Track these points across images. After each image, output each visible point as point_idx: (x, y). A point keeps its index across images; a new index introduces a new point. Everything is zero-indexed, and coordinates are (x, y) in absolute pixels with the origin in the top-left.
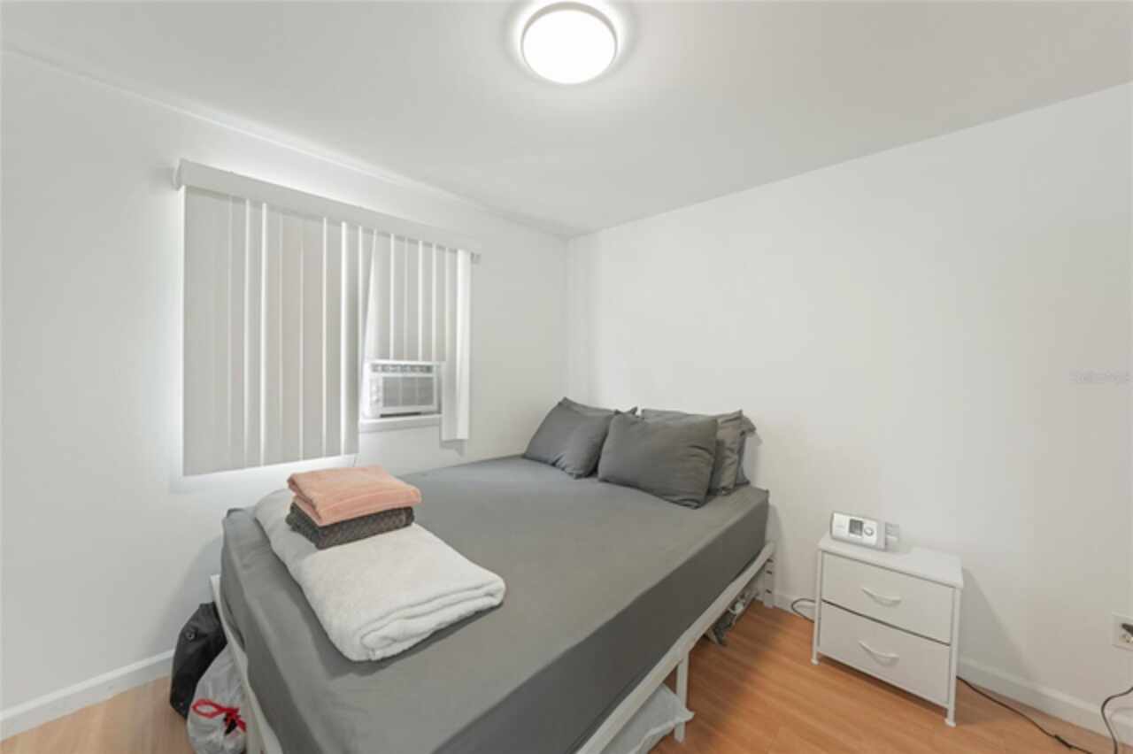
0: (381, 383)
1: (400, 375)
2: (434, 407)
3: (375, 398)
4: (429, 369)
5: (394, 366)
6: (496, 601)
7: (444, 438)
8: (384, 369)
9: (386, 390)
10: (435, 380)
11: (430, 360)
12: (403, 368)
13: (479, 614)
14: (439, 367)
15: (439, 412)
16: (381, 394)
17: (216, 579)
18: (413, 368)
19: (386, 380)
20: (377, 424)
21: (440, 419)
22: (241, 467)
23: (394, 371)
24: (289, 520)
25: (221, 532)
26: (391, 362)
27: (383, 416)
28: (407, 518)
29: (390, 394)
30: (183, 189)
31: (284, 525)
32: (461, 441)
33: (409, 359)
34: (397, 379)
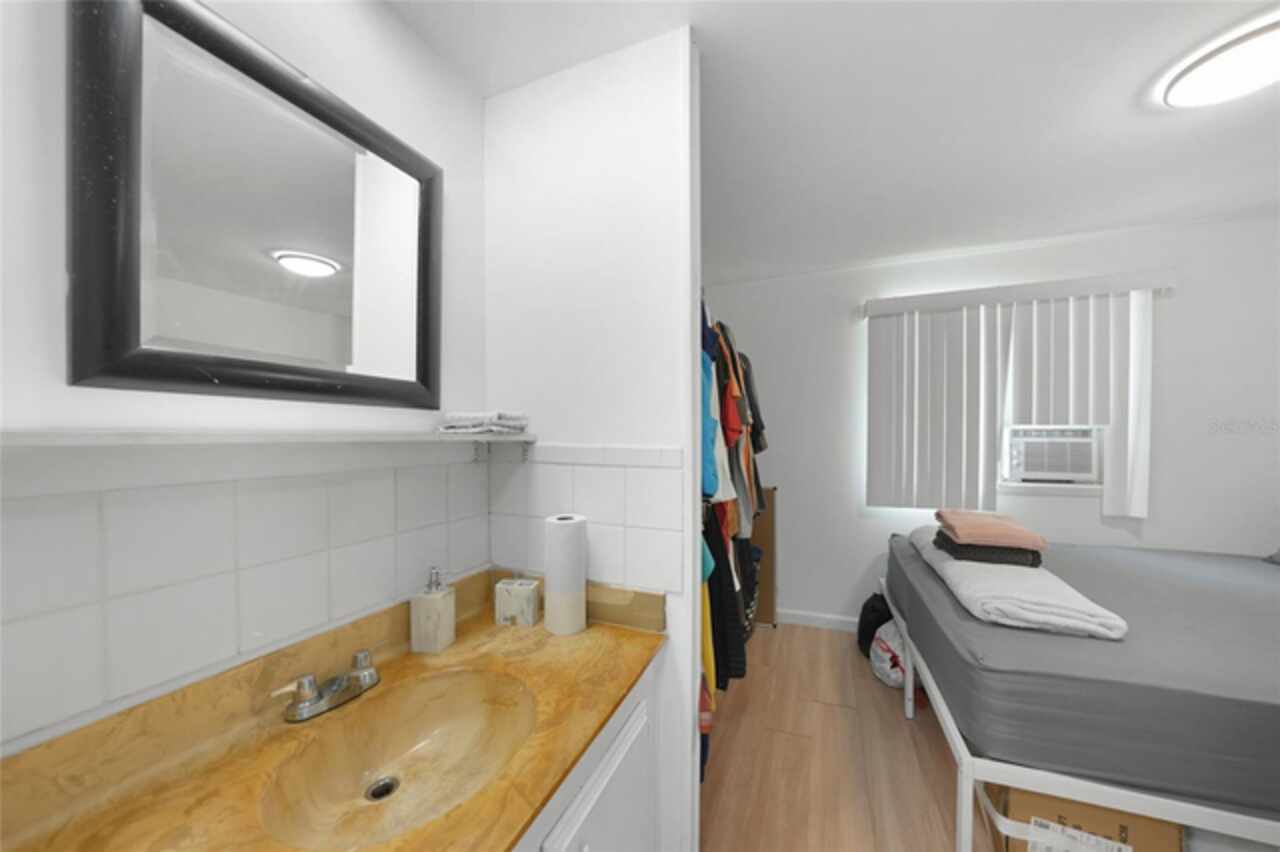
0: (1022, 448)
1: (1046, 440)
2: (1093, 476)
3: (1015, 462)
4: (1086, 433)
5: (1037, 431)
6: (1113, 635)
7: (1107, 511)
8: (1026, 433)
9: (1027, 455)
10: (1095, 447)
11: (1086, 423)
12: (1050, 433)
13: (1092, 636)
14: (1099, 430)
15: (1100, 482)
16: (1022, 458)
17: (883, 581)
18: (1063, 433)
19: (1028, 445)
20: (1017, 488)
21: (1102, 491)
22: (899, 505)
23: (1039, 436)
24: (936, 542)
25: (886, 550)
26: (1034, 426)
27: (1024, 481)
28: (1034, 560)
29: (1033, 458)
30: (867, 319)
31: (932, 546)
32: (1138, 520)
33: (1055, 423)
34: (1042, 444)
